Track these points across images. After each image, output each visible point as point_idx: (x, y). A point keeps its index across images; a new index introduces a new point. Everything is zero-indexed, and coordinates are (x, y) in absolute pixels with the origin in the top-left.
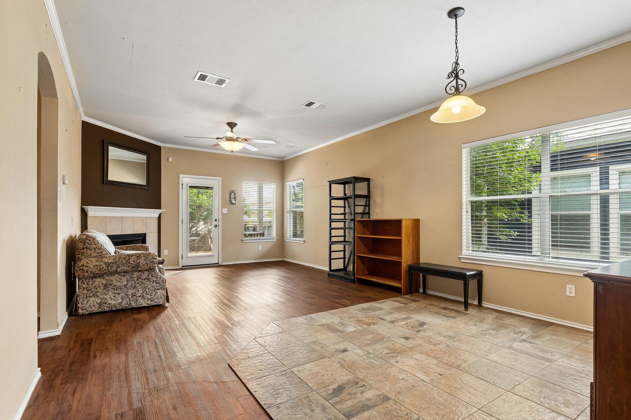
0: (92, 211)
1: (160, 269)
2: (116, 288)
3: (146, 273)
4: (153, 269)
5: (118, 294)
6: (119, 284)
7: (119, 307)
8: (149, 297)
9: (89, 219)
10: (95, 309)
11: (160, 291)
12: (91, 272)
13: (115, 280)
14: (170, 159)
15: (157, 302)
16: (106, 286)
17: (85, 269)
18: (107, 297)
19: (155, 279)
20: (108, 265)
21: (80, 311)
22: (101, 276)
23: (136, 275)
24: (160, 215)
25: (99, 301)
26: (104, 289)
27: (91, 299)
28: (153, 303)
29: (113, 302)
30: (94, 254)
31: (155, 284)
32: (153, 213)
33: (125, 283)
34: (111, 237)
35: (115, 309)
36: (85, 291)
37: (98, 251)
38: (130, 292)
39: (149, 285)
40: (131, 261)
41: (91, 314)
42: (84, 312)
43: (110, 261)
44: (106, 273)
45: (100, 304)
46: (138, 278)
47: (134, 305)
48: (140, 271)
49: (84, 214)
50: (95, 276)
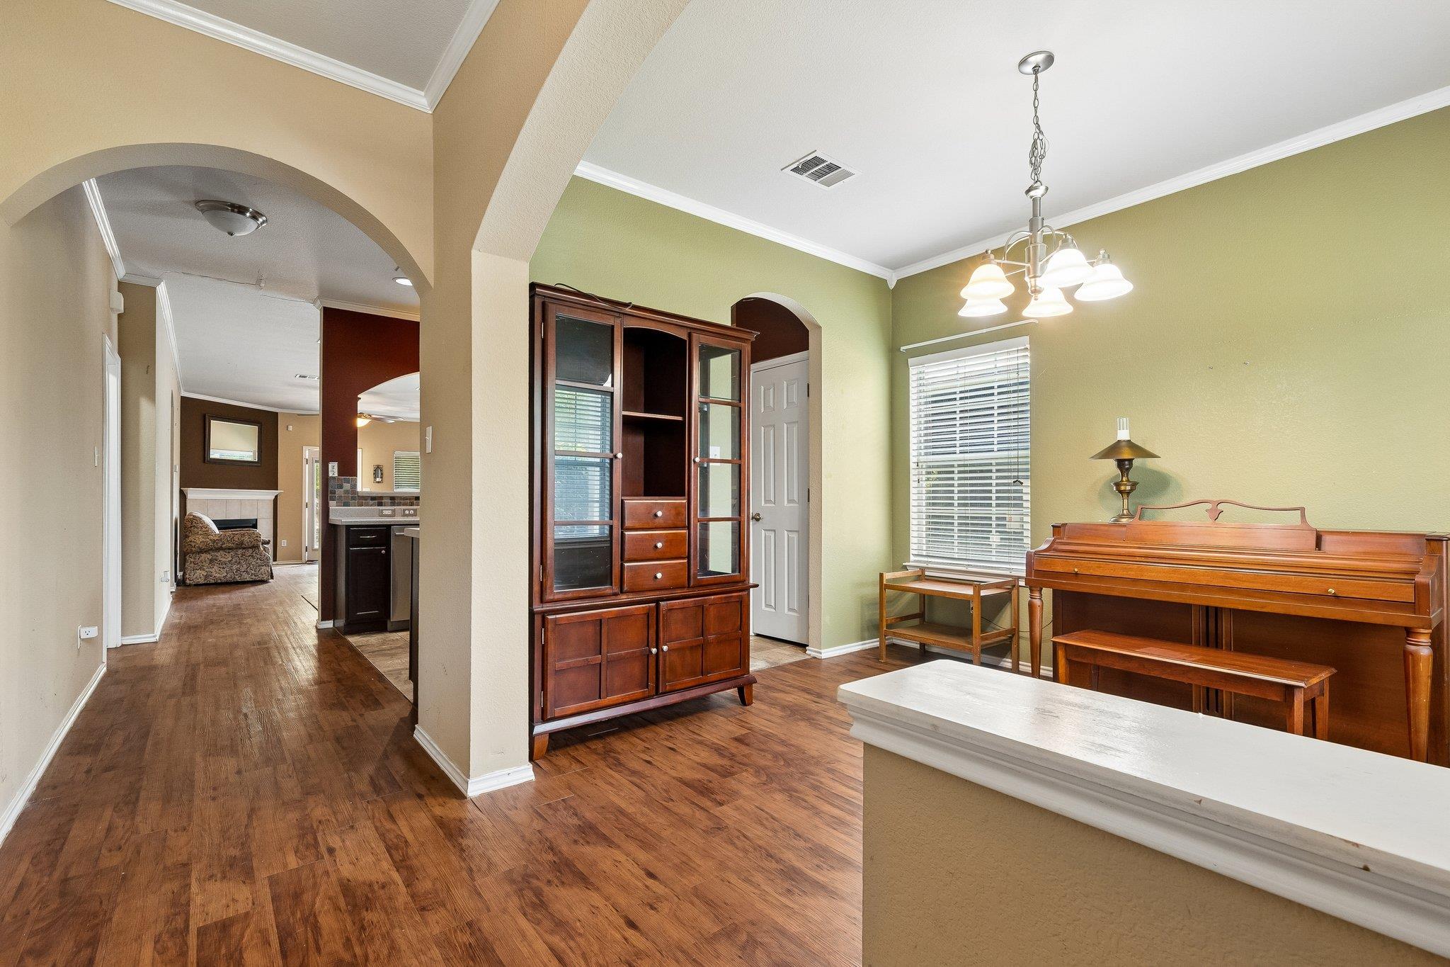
0: (193, 494)
1: (264, 548)
2: (221, 563)
3: (250, 551)
4: (258, 547)
5: (223, 568)
6: (224, 560)
7: (224, 580)
8: (253, 572)
9: (188, 502)
10: (202, 581)
11: (264, 568)
12: (199, 547)
13: (219, 555)
14: (291, 428)
15: (260, 577)
16: (211, 561)
17: (193, 544)
18: (213, 570)
19: (259, 556)
20: (214, 541)
21: (188, 581)
22: (207, 551)
23: (240, 552)
24: (276, 497)
25: (205, 574)
26: (210, 563)
27: (197, 571)
28: (257, 578)
29: (218, 575)
30: (200, 532)
31: (259, 561)
32: (268, 495)
33: (230, 559)
34: (215, 522)
35: (219, 581)
36: (192, 565)
37: (204, 529)
38: (234, 567)
39: (253, 562)
40: (236, 538)
41: (197, 585)
42: (191, 582)
43: (215, 538)
44: (211, 549)
45: (206, 577)
46: (242, 555)
47: (238, 579)
48: (244, 548)
49: (183, 496)
50: (201, 551)
